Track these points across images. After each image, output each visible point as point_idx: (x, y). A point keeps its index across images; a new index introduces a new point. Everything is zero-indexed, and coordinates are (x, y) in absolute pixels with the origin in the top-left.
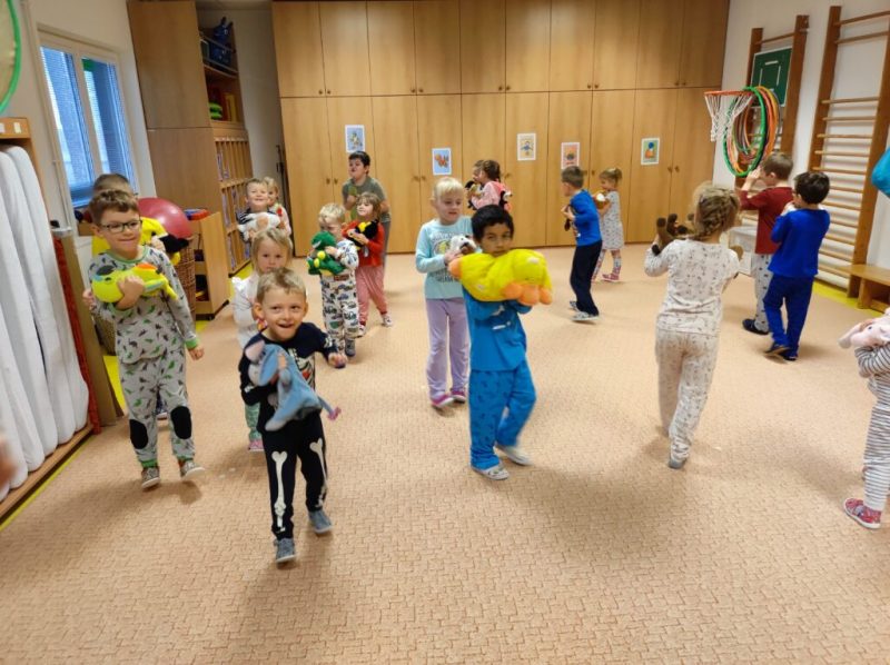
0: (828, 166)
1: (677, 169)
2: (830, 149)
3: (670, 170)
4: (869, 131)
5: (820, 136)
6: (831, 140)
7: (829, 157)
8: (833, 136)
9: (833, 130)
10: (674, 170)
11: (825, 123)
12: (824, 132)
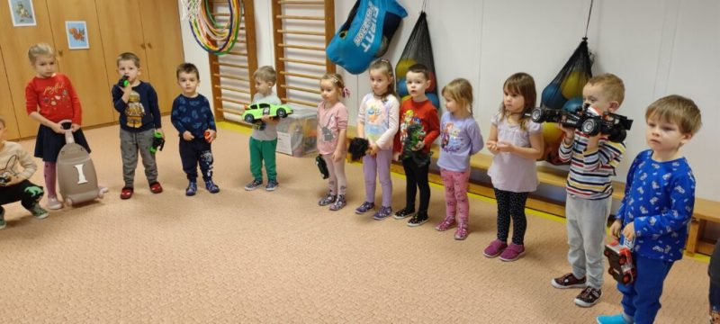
0: (289, 43)
1: (150, 45)
2: (288, 28)
3: (143, 47)
4: (321, 13)
5: (278, 16)
6: (288, 20)
7: (288, 35)
8: (290, 18)
9: (288, 12)
10: (147, 47)
11: (280, 5)
12: (280, 14)
